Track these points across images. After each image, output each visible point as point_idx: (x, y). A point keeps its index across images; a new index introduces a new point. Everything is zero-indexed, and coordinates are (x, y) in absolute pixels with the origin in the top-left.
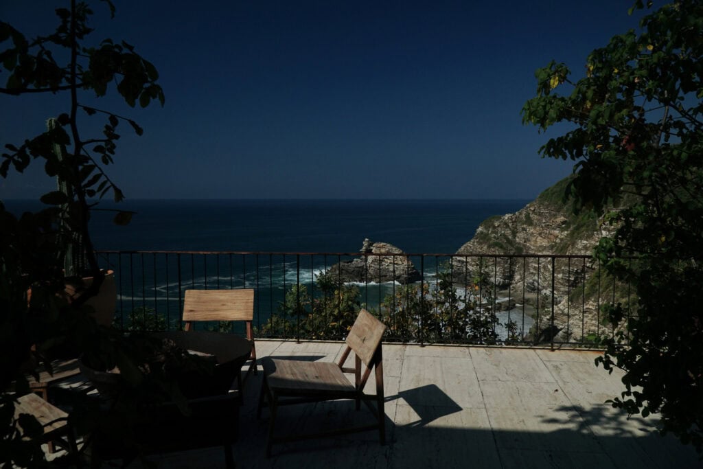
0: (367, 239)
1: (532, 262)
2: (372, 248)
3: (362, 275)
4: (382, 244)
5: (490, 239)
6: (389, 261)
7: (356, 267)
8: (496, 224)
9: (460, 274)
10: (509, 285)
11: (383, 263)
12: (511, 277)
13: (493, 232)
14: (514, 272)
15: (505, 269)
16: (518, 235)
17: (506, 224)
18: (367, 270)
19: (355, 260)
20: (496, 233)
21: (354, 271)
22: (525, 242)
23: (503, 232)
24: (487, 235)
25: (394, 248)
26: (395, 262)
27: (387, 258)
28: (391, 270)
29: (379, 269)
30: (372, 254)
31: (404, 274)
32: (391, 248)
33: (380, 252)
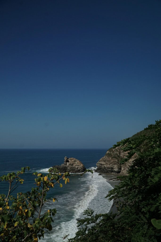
0: (66, 157)
1: (127, 163)
2: (68, 160)
3: (65, 170)
4: (72, 158)
5: (112, 155)
6: (75, 164)
7: (63, 167)
8: (114, 150)
9: (101, 169)
10: (120, 171)
11: (73, 165)
12: (120, 169)
13: (113, 153)
14: (121, 167)
15: (119, 166)
16: (121, 154)
17: (117, 150)
18: (67, 168)
19: (62, 164)
20: (114, 153)
21: (62, 168)
22: (124, 156)
23: (116, 153)
24: (111, 154)
25: (77, 160)
26: (77, 165)
27: (74, 163)
28: (76, 167)
29: (72, 167)
30: (69, 162)
31: (81, 169)
32: (75, 159)
33: (72, 161)
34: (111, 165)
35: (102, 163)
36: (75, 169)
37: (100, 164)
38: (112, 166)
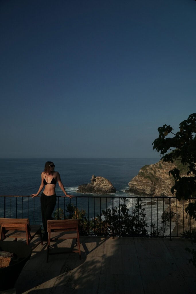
0: (93, 175)
2: (95, 179)
3: (91, 190)
4: (100, 177)
5: (145, 175)
7: (89, 187)
8: (147, 169)
10: (153, 194)
11: (100, 185)
12: (154, 191)
14: (155, 189)
15: (151, 187)
16: (156, 173)
17: (151, 169)
18: (93, 188)
19: (88, 184)
20: (147, 172)
21: (88, 189)
22: (159, 176)
23: (150, 172)
24: (144, 173)
25: (105, 179)
26: (105, 185)
27: (102, 183)
28: (104, 188)
29: (98, 188)
30: (96, 181)
31: (109, 190)
32: (103, 179)
33: (99, 181)
34: (143, 186)
35: (134, 184)
36: (102, 190)
37: (132, 184)
38: (144, 188)
